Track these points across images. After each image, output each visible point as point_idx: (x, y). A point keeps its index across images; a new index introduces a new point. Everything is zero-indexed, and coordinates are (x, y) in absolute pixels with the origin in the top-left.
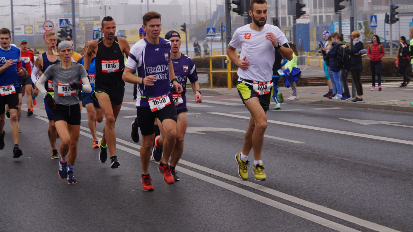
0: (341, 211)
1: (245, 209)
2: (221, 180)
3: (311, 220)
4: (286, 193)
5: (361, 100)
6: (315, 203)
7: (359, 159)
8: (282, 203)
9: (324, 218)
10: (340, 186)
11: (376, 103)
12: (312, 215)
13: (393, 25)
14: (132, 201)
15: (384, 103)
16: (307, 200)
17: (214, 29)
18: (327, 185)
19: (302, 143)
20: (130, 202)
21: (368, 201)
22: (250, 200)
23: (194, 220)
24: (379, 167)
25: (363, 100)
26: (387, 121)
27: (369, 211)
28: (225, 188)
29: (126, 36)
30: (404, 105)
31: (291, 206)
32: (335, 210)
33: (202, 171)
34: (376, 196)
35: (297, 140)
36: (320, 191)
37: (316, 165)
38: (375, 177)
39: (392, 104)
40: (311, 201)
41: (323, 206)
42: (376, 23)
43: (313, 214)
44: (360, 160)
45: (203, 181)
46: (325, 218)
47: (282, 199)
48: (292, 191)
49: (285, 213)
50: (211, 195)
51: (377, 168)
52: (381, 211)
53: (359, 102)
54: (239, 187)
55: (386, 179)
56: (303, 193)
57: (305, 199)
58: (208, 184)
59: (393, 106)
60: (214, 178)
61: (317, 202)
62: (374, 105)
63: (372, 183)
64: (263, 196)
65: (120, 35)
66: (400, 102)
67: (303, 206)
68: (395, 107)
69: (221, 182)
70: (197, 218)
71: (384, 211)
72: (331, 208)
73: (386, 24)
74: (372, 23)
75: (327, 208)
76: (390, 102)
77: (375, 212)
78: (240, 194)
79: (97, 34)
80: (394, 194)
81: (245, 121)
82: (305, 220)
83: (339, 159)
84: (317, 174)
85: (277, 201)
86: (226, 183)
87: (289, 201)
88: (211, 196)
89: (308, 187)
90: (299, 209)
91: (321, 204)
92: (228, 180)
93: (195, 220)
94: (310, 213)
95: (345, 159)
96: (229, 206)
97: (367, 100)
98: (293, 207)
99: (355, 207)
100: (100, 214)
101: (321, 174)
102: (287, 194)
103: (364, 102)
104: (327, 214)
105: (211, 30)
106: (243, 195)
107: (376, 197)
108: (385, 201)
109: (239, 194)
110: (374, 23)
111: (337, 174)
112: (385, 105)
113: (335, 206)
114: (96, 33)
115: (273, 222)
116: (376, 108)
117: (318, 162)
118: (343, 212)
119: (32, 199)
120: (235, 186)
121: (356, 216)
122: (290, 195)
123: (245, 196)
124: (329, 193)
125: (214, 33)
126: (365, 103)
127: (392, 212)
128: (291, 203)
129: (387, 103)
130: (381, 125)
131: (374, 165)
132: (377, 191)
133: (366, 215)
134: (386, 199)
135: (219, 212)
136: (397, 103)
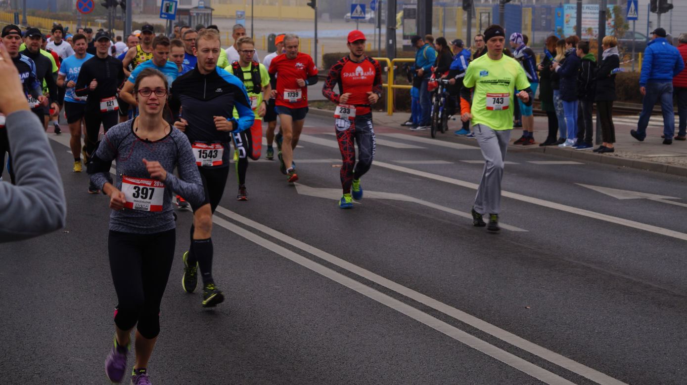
0: (593, 368)
1: (436, 354)
2: (391, 296)
3: (545, 382)
4: (500, 328)
5: (612, 150)
6: (550, 349)
7: (616, 269)
8: (495, 345)
9: (566, 378)
10: (588, 319)
11: (636, 157)
12: (547, 371)
13: (663, 15)
14: (248, 327)
15: (651, 159)
16: (535, 343)
17: (363, 7)
18: (567, 315)
19: (519, 230)
20: (245, 329)
21: (636, 350)
22: (443, 336)
23: (354, 371)
24: (650, 286)
25: (615, 151)
26: (657, 194)
27: (639, 369)
28: (399, 311)
29: (213, 6)
30: (683, 165)
31: (511, 353)
32: (583, 365)
33: (359, 276)
34: (648, 341)
35: (511, 225)
36: (555, 325)
37: (546, 275)
38: (645, 304)
39: (662, 161)
40: (543, 344)
41: (563, 355)
42: (636, 13)
43: (546, 369)
44: (618, 270)
45: (362, 295)
46: (569, 380)
47: (495, 338)
48: (510, 324)
49: (502, 366)
50: (376, 323)
51: (647, 288)
52: (659, 371)
53: (607, 154)
54: (422, 310)
55: (662, 309)
56: (528, 328)
57: (533, 341)
58: (370, 301)
59: (665, 166)
60: (380, 291)
61: (553, 348)
62: (634, 162)
63: (640, 316)
64: (463, 330)
65: (203, 6)
66: (676, 158)
67: (530, 353)
68: (668, 166)
69: (391, 299)
70: (358, 366)
71: (664, 371)
72: (577, 361)
73: (651, 13)
74: (630, 13)
75: (570, 360)
76: (661, 158)
77: (649, 371)
78: (425, 325)
79: (168, 5)
80: (678, 339)
81: (420, 180)
82: (536, 380)
83: (584, 266)
84: (548, 293)
85: (487, 341)
86: (400, 300)
87: (505, 342)
88: (377, 325)
89: (536, 317)
90: (523, 358)
91: (559, 352)
92: (402, 296)
93: (355, 369)
94: (543, 368)
95: (593, 266)
96: (409, 346)
97: (621, 152)
98: (514, 354)
99: (615, 360)
100: (196, 349)
101: (555, 293)
102: (503, 328)
103: (617, 155)
104: (570, 371)
105: (358, 8)
106: (430, 326)
107: (648, 343)
108: (664, 352)
109: (423, 324)
110: (633, 12)
111: (581, 294)
112: (652, 162)
113: (583, 357)
114: (166, 4)
115: (483, 381)
116: (636, 167)
117: (549, 270)
118: (597, 370)
119: (82, 314)
120: (416, 308)
121: (619, 379)
122: (507, 330)
123: (434, 329)
124: (571, 331)
125: (363, 13)
126: (618, 157)
127: (676, 374)
128: (510, 347)
129: (654, 159)
130: (646, 201)
131: (641, 280)
132: (649, 333)
133: (634, 378)
134: (666, 348)
135: (393, 357)
136: (671, 160)
